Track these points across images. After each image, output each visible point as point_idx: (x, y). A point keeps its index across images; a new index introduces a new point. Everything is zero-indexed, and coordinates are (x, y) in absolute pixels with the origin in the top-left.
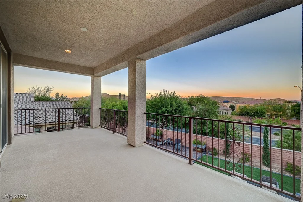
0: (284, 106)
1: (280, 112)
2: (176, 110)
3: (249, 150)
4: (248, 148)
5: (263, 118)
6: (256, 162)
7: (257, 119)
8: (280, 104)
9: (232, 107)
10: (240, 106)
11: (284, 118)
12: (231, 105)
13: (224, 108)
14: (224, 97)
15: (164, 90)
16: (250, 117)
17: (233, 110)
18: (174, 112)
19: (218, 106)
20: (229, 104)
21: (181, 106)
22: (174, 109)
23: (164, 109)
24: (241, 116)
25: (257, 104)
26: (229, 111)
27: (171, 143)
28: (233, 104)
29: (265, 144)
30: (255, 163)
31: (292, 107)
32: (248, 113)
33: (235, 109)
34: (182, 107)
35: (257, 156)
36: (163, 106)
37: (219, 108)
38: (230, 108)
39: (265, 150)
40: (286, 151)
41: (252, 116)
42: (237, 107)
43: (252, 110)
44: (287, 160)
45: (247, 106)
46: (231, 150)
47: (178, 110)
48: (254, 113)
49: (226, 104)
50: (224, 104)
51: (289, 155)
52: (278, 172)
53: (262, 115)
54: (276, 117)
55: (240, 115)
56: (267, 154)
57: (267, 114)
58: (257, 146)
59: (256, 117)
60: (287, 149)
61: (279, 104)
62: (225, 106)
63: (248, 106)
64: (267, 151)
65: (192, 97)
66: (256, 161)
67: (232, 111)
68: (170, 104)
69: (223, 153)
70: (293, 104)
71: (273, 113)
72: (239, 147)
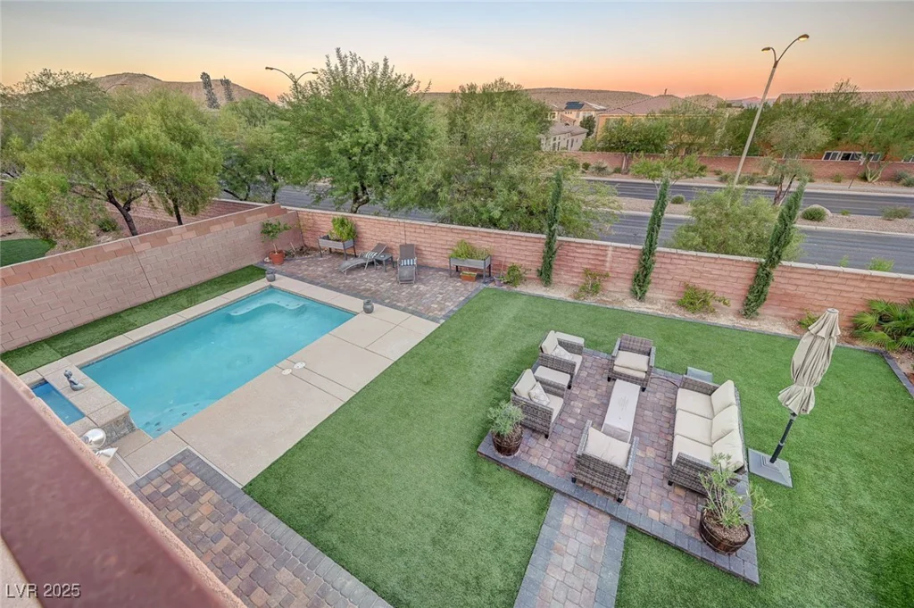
0: (715, 116)
1: (701, 135)
2: (398, 142)
3: (604, 261)
4: (603, 256)
5: (658, 157)
6: (614, 292)
7: (642, 160)
8: (707, 113)
9: (588, 124)
10: (608, 120)
11: (704, 154)
12: (587, 116)
13: (565, 129)
14: (572, 91)
15: (338, 50)
16: (626, 155)
17: (588, 134)
18: (383, 148)
19: (550, 122)
20: (581, 113)
21: (416, 124)
22: (385, 136)
23: (346, 139)
24: (607, 151)
25: (654, 113)
26: (577, 137)
27: (384, 261)
28: (593, 113)
29: (648, 243)
30: (612, 294)
31: (732, 119)
32: (626, 142)
33: (595, 130)
34: (417, 129)
35: (621, 276)
36: (342, 126)
37: (551, 129)
38: (582, 126)
39: (644, 260)
40: (693, 256)
41: (633, 151)
42: (600, 124)
43: (636, 133)
44: (687, 278)
45: (625, 121)
46: (559, 265)
47: (402, 140)
48: (640, 141)
49: (572, 115)
50: (567, 115)
51: (697, 265)
52: (660, 312)
53: (656, 146)
54: (688, 152)
55: (602, 149)
56: (645, 268)
57: (671, 143)
58: (627, 249)
59: (642, 153)
60: (696, 250)
61: (706, 110)
62: (570, 120)
63: (628, 119)
64: (649, 263)
65: (472, 87)
66: (615, 289)
67: (585, 135)
68: (365, 115)
69: (535, 277)
70: (737, 112)
71: (685, 141)
72: (581, 255)
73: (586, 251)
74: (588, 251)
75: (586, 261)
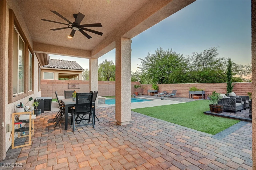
72: (244, 88)
73: (247, 86)
74: (248, 86)
75: (248, 90)
